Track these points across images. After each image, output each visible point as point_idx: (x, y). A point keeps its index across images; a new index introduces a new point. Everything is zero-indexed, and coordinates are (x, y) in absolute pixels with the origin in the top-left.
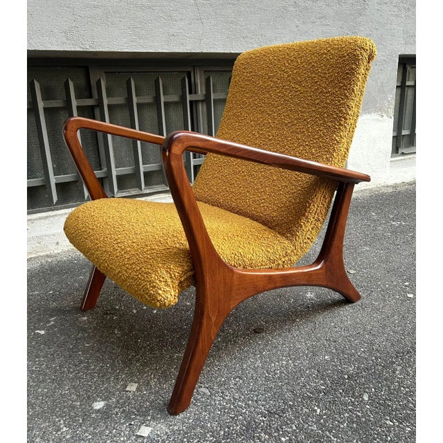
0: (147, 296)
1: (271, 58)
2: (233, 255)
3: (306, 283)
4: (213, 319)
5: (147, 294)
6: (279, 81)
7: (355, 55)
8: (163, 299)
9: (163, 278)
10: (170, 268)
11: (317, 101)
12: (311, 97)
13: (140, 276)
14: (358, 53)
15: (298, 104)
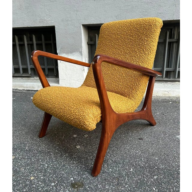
0: (84, 126)
1: (118, 26)
2: (115, 108)
3: (139, 118)
4: (109, 134)
5: (84, 125)
6: (122, 36)
7: (156, 25)
8: (91, 127)
9: (91, 117)
10: (94, 113)
11: (141, 44)
12: (137, 42)
13: (80, 117)
14: (157, 24)
15: (132, 45)
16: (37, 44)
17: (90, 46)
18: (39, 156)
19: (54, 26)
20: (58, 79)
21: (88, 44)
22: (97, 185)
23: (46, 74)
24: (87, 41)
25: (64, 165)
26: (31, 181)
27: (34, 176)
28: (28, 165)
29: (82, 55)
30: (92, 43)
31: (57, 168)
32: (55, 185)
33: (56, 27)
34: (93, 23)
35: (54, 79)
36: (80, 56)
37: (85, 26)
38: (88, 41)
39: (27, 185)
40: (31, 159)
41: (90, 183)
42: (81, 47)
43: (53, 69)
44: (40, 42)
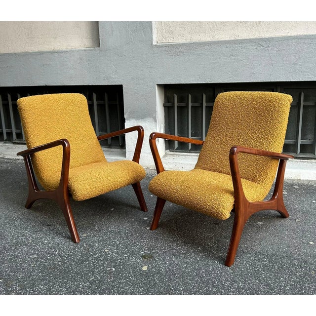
16: (98, 105)
17: (167, 109)
18: (110, 235)
19: (122, 85)
20: (124, 150)
21: (165, 106)
22: (165, 257)
23: (109, 144)
24: (163, 103)
25: (135, 243)
26: (106, 253)
27: (108, 249)
28: (101, 241)
29: (156, 121)
30: (169, 105)
31: (129, 244)
32: (127, 256)
33: (123, 86)
34: (170, 83)
35: (119, 150)
36: (154, 122)
37: (160, 86)
38: (165, 102)
39: (103, 255)
40: (103, 237)
41: (159, 256)
42: (155, 111)
43: (119, 137)
44: (102, 102)
